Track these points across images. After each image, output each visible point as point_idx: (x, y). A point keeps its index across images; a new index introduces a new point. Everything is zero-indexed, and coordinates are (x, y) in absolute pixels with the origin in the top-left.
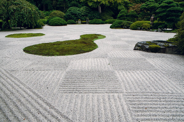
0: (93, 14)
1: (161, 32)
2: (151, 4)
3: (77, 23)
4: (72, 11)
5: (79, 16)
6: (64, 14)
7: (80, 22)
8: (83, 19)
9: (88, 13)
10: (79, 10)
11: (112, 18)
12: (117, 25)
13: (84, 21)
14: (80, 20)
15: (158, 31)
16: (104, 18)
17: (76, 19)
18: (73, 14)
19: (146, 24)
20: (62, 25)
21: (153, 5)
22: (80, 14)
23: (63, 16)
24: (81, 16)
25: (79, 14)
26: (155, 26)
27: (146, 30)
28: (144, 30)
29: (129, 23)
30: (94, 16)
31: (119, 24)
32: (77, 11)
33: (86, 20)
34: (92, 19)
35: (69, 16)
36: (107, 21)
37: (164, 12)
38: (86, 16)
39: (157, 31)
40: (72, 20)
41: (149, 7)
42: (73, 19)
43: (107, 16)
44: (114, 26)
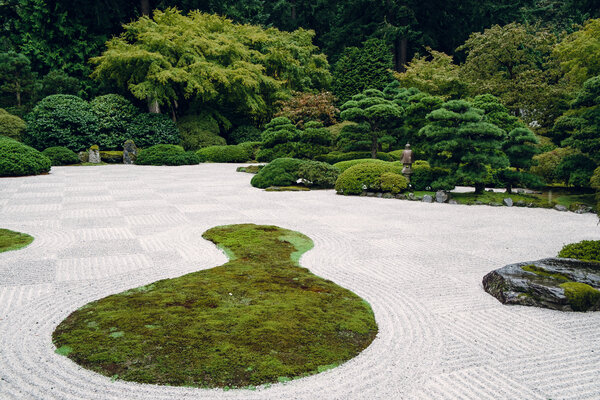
0: (150, 125)
1: (446, 202)
2: (376, 103)
3: (86, 161)
4: (60, 113)
5: (92, 131)
6: (22, 124)
7: (94, 154)
8: (108, 141)
9: (129, 121)
10: (87, 109)
11: (222, 140)
12: (283, 177)
13: (110, 150)
14: (96, 147)
15: (438, 199)
16: (193, 140)
17: (78, 141)
18: (64, 125)
19: (391, 175)
20: (34, 174)
21: (385, 106)
22: (94, 123)
23: (16, 132)
24: (97, 134)
25: (89, 123)
26: (419, 181)
27: (396, 195)
28: (389, 194)
29: (322, 170)
30: (152, 133)
31: (287, 171)
32: (83, 113)
33: (120, 148)
34: (147, 145)
35: (44, 129)
36: (204, 151)
37: (448, 137)
38: (121, 130)
39: (434, 200)
40: (59, 148)
41: (371, 112)
42: (62, 145)
43: (204, 135)
44: (271, 178)
